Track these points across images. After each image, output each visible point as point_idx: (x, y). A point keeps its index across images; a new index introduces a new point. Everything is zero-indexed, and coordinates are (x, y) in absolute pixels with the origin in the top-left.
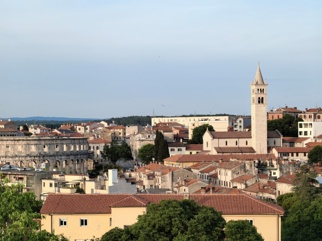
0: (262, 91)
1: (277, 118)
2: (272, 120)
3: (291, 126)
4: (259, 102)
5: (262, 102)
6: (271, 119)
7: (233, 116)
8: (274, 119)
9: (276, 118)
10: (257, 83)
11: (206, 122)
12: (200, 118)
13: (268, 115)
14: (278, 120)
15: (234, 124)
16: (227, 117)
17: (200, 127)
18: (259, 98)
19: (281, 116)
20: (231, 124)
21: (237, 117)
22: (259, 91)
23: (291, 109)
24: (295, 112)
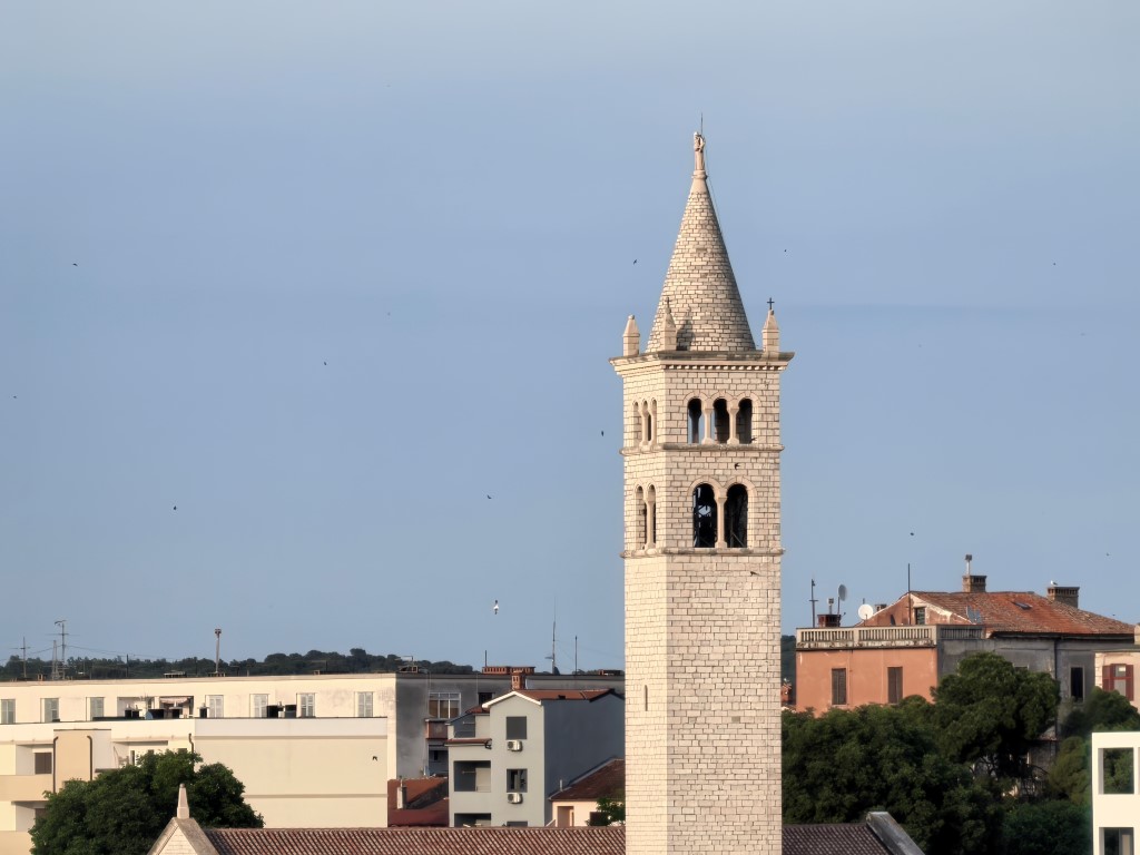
0: (733, 420)
1: (882, 699)
2: (835, 716)
3: (1024, 773)
4: (705, 534)
5: (737, 536)
6: (817, 701)
7: (445, 669)
8: (854, 702)
9: (868, 691)
10: (684, 338)
11: (175, 735)
12: (113, 692)
13: (788, 669)
14: (892, 719)
15: (456, 754)
16: (383, 686)
17: (111, 778)
18: (705, 494)
19: (922, 678)
20: (422, 748)
21: (484, 686)
22: (707, 419)
23: (1023, 602)
24: (1058, 639)
